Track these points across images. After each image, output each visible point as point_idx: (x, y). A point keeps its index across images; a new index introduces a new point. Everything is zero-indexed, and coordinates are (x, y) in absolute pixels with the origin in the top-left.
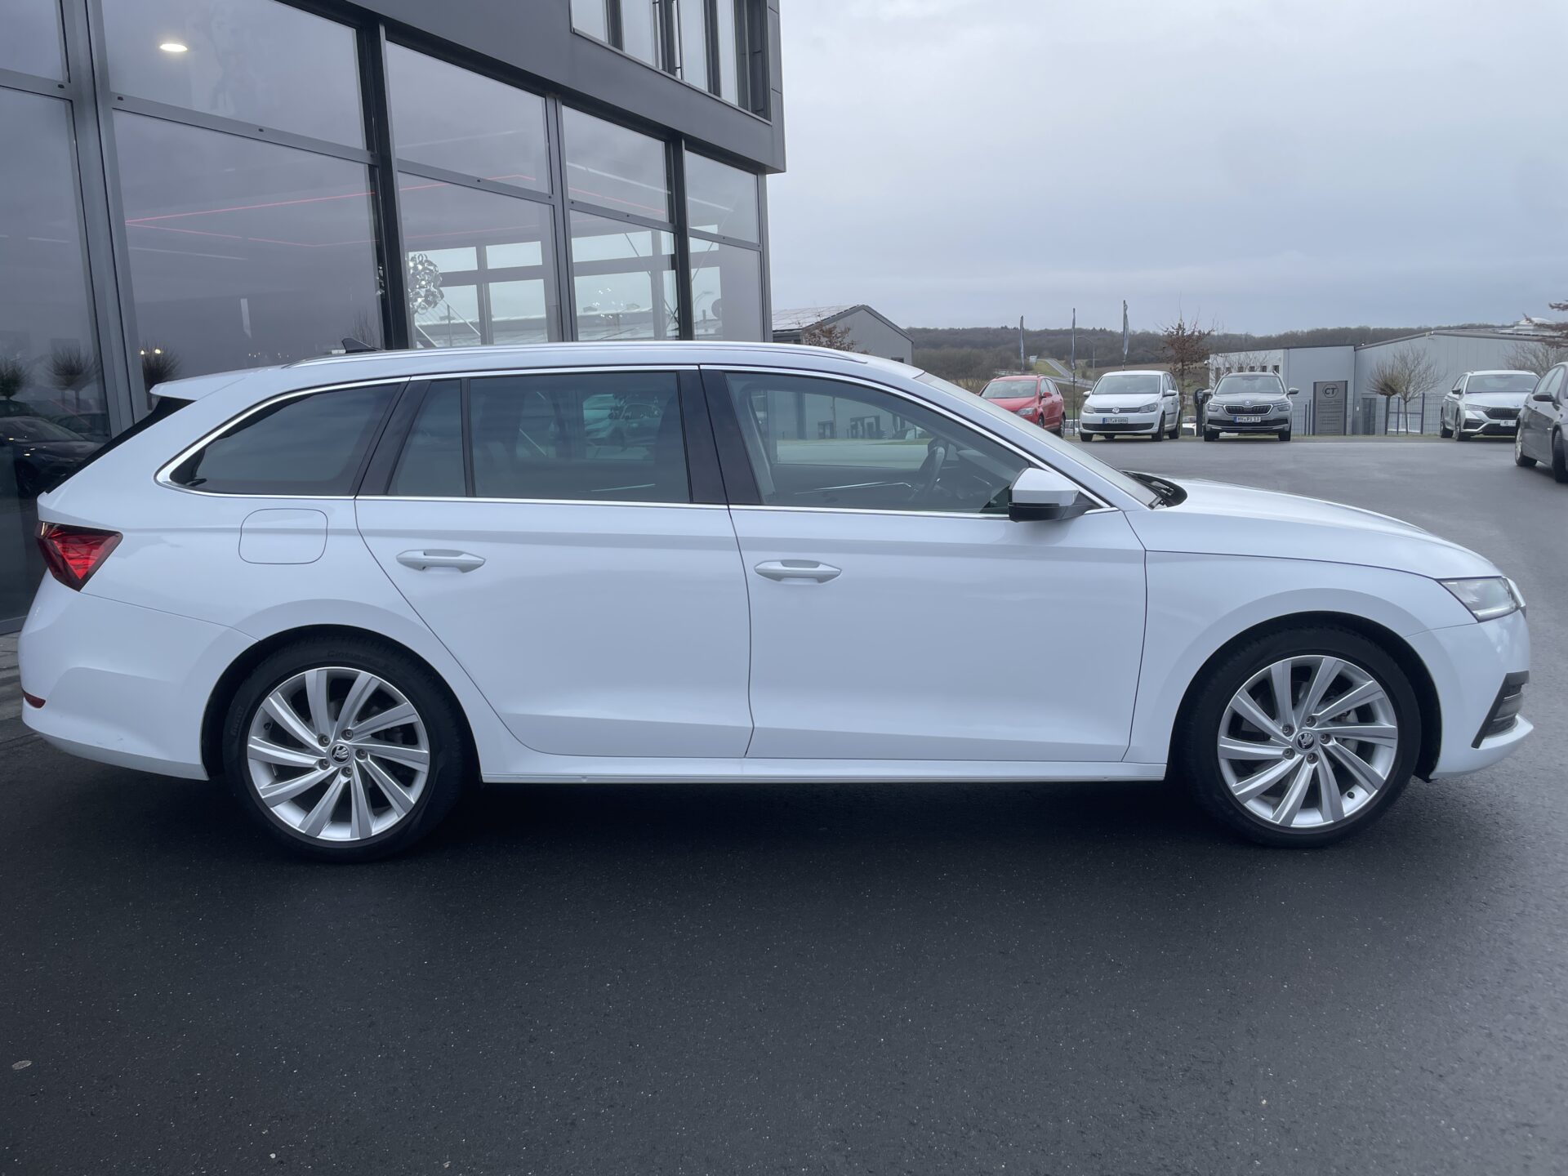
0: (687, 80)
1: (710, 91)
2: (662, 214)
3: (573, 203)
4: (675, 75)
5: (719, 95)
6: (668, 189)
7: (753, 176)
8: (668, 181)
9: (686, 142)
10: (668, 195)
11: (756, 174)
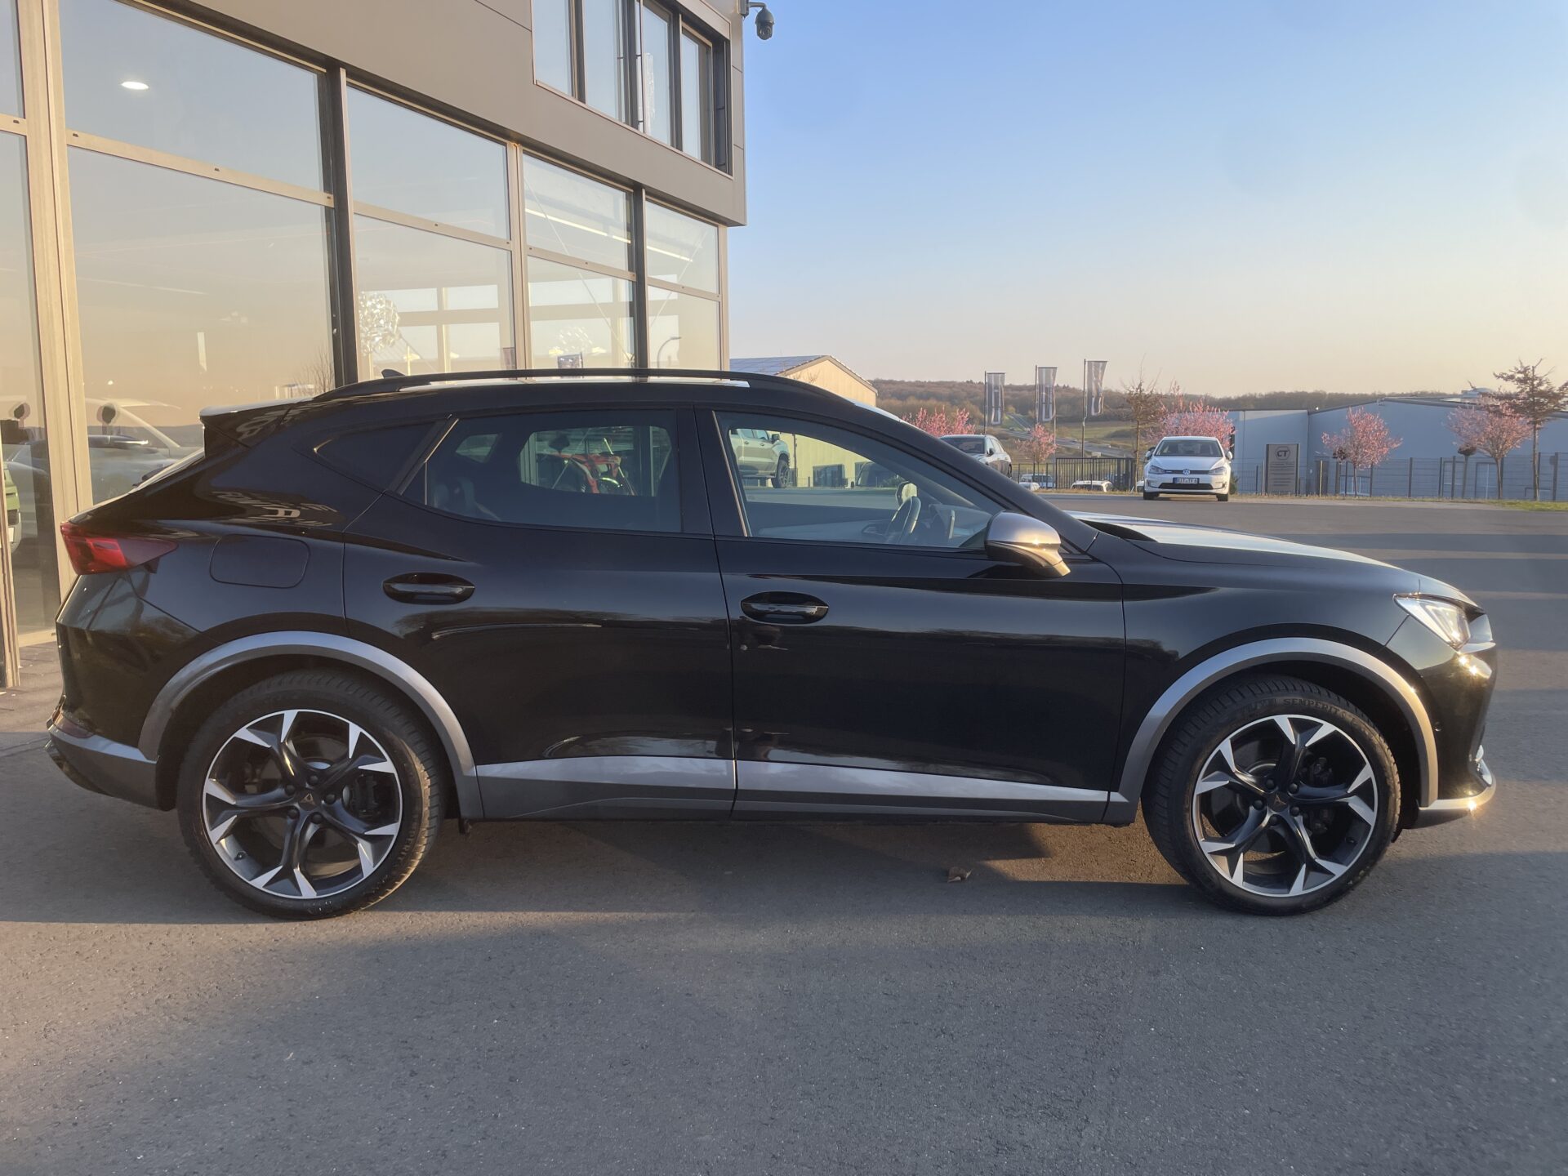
0: (649, 133)
1: (672, 145)
2: (621, 261)
3: (531, 249)
4: (637, 129)
5: (681, 150)
6: (628, 239)
7: (714, 229)
8: (628, 230)
9: (647, 193)
10: (628, 244)
11: (717, 226)
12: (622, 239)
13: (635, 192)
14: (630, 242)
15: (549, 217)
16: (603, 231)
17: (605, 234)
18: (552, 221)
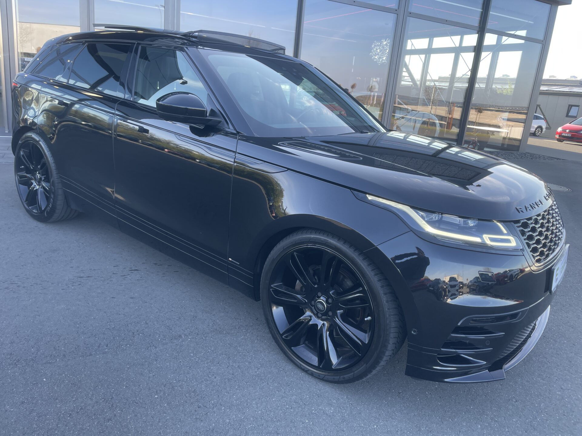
2: (475, 21)
3: (410, 13)
6: (481, 10)
11: (551, 5)
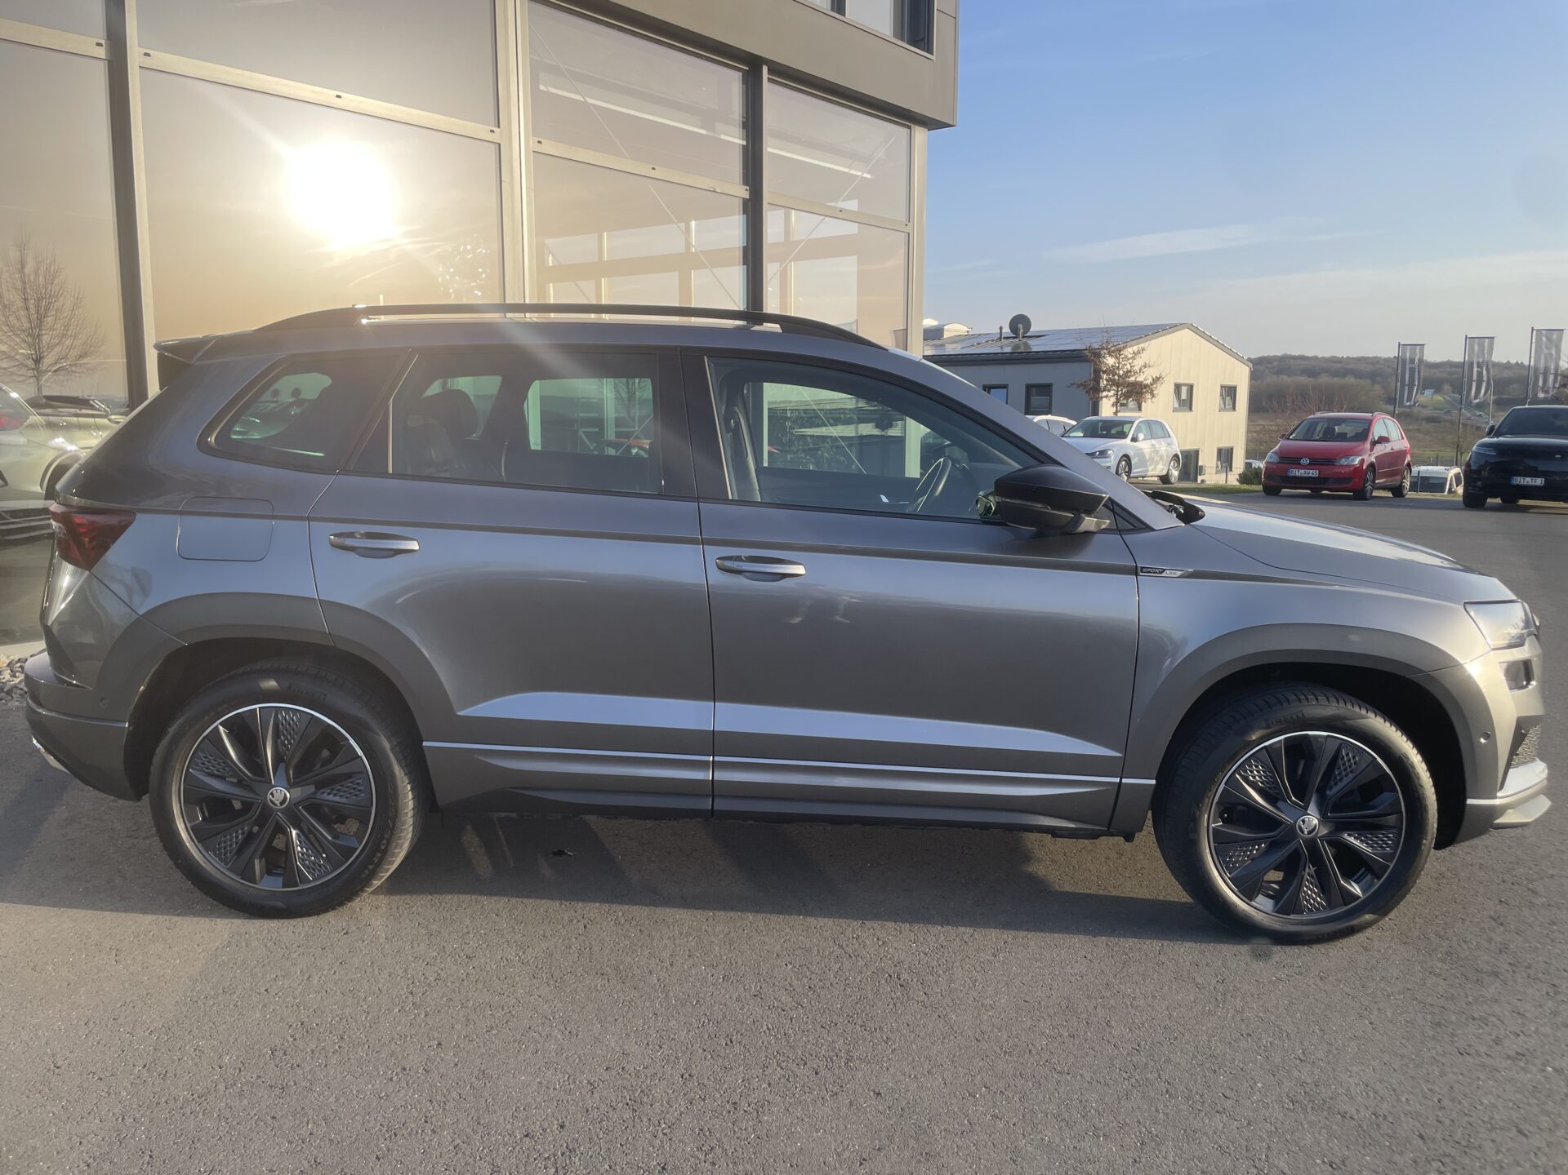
5: (844, 14)
6: (743, 140)
7: (905, 131)
8: (743, 128)
9: (770, 71)
10: (743, 146)
11: (910, 127)
12: (735, 139)
13: (752, 67)
14: (745, 143)
15: (590, 101)
16: (702, 128)
17: (703, 132)
18: (594, 105)
